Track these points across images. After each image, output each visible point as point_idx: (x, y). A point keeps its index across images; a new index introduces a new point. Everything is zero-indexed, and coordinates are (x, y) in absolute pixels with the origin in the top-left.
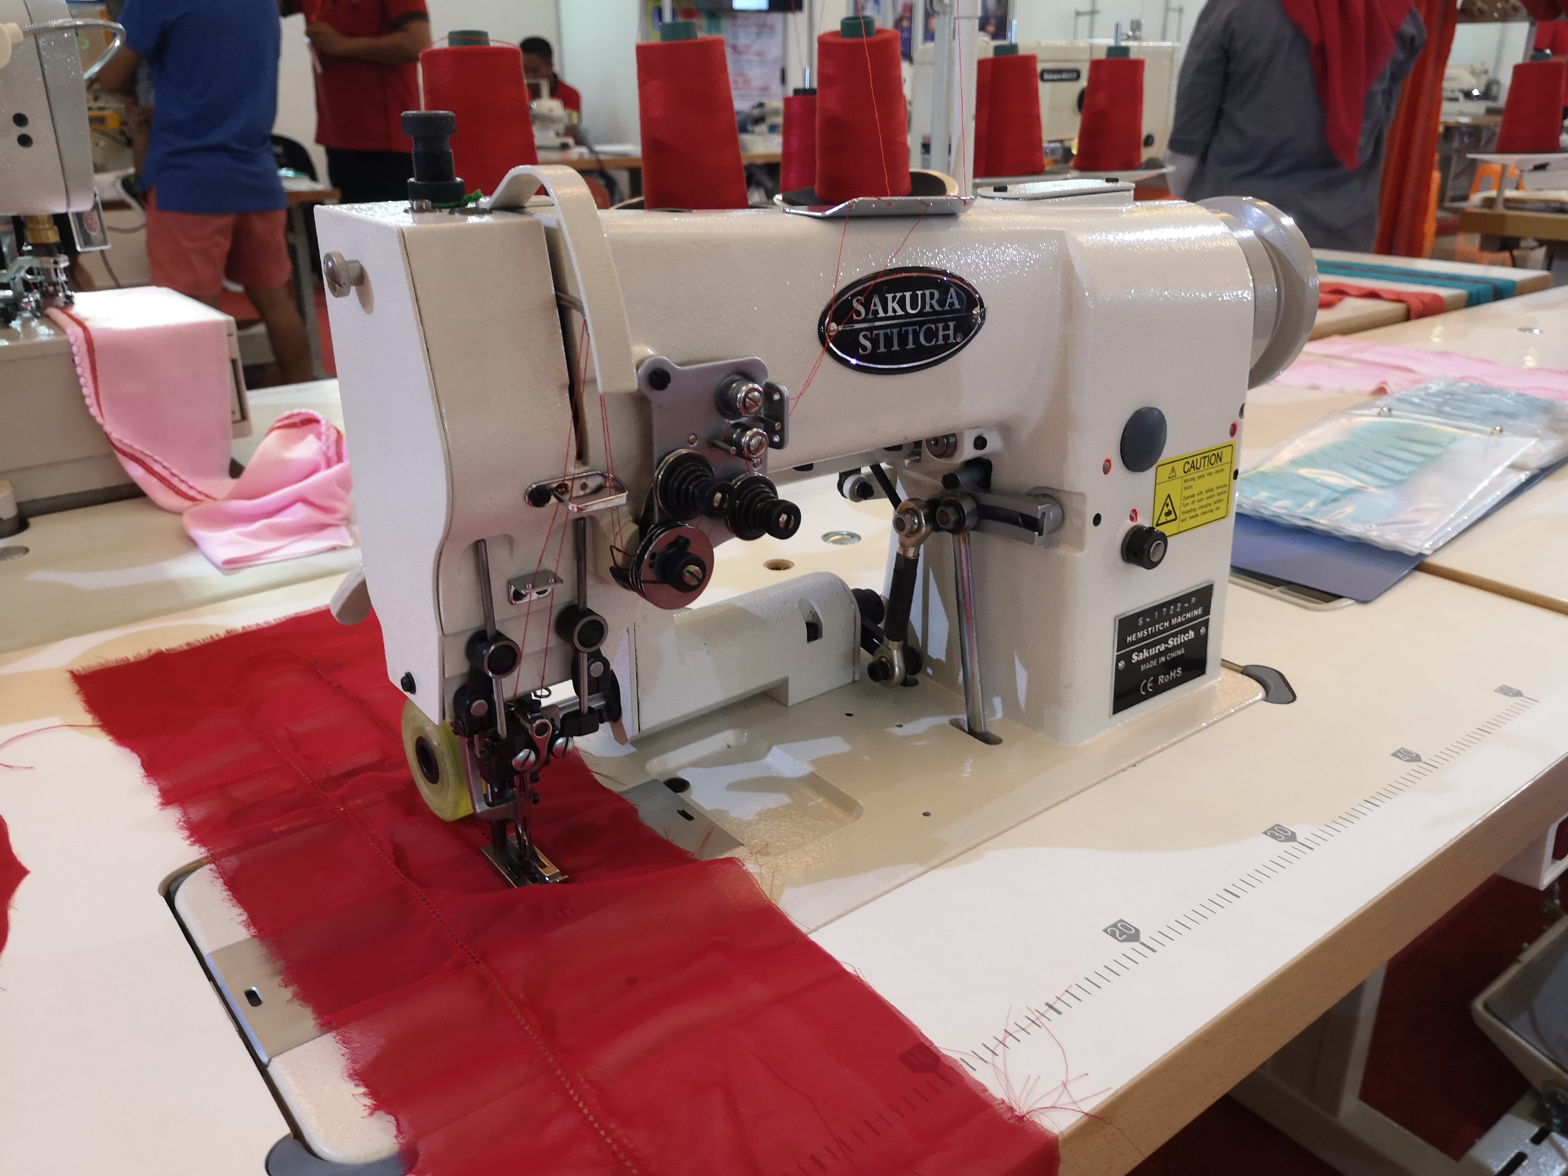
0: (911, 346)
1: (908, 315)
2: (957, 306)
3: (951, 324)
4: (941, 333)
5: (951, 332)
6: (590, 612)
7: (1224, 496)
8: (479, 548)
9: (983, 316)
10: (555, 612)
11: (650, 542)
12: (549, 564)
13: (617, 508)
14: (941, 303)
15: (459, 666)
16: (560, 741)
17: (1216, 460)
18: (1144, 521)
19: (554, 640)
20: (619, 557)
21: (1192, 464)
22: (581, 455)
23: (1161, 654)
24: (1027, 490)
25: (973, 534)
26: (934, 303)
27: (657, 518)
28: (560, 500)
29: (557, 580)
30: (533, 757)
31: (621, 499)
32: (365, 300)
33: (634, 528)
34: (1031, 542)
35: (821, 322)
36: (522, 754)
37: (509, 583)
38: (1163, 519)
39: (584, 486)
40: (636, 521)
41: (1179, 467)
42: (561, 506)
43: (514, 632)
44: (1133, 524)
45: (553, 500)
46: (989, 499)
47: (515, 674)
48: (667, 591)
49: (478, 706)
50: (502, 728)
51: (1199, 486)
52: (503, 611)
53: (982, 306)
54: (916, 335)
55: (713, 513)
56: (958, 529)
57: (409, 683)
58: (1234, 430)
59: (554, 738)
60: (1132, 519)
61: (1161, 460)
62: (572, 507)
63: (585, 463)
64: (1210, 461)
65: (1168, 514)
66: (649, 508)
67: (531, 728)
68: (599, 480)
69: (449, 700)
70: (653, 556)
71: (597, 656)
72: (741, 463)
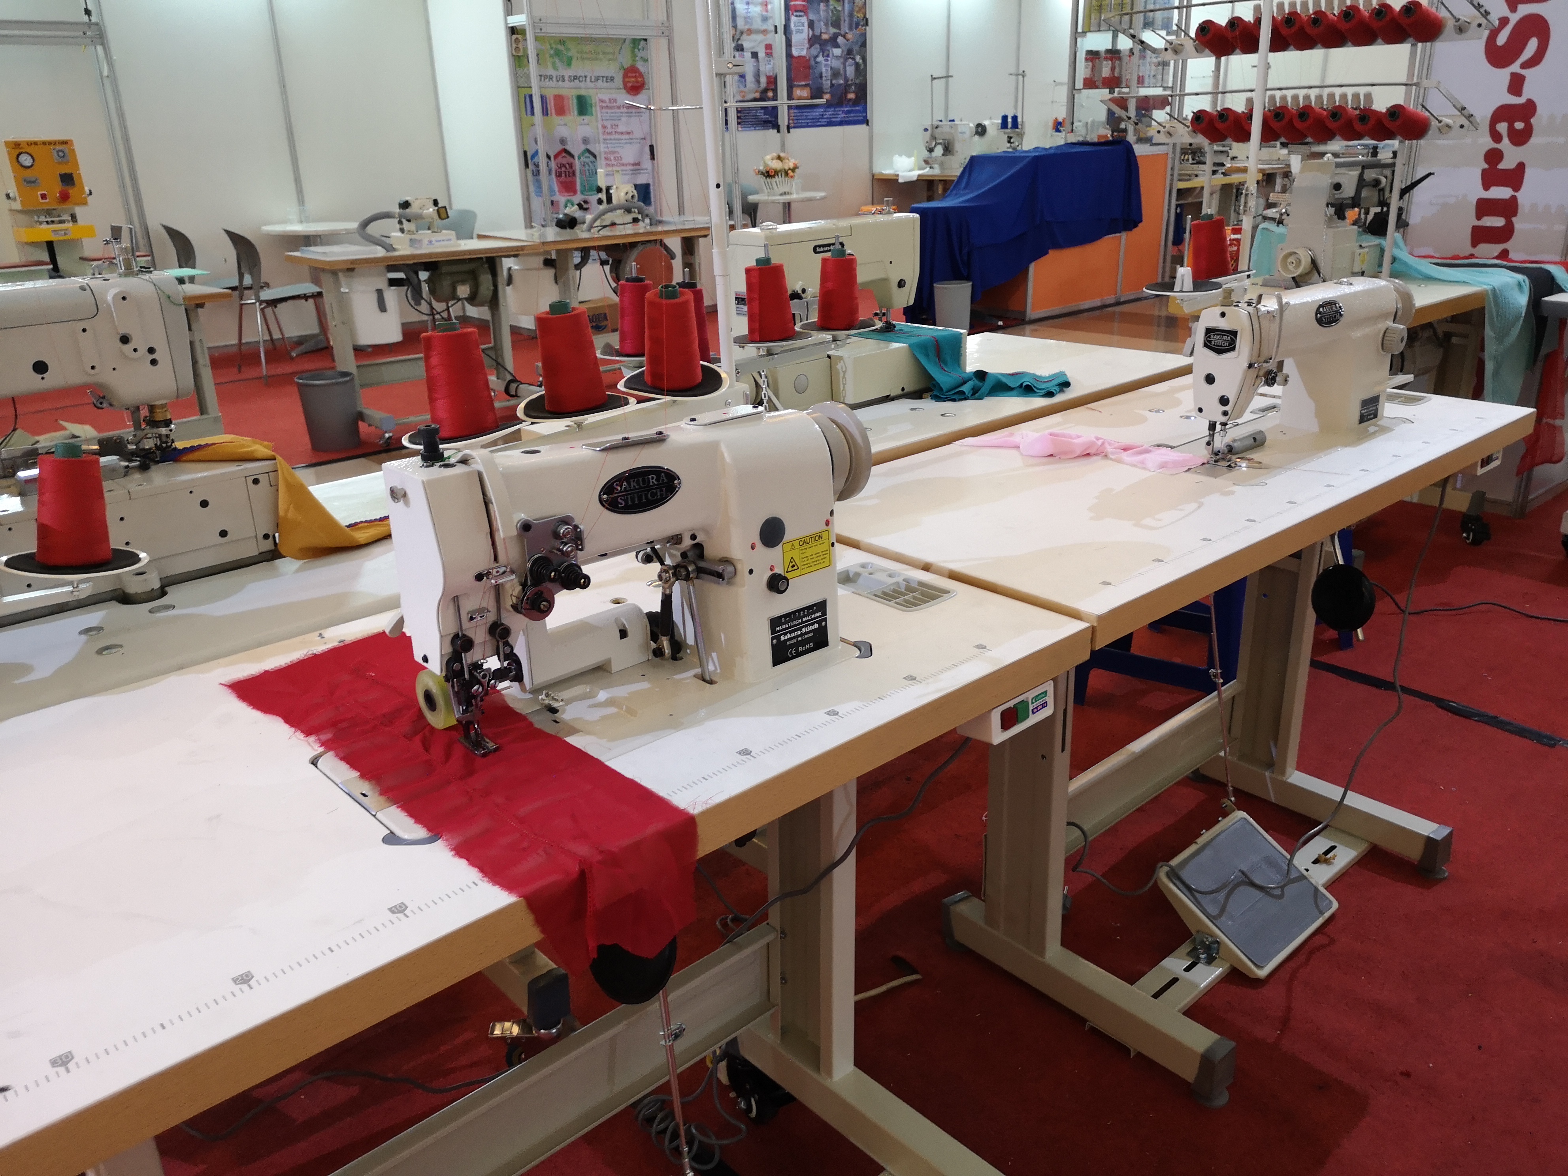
0: (644, 500)
1: (641, 488)
2: (666, 481)
3: (664, 489)
4: (659, 494)
5: (664, 492)
6: (503, 624)
7: (827, 556)
8: (456, 599)
9: (680, 484)
10: (488, 625)
11: (526, 593)
12: (484, 605)
13: (512, 580)
14: (657, 480)
15: (449, 649)
16: (493, 682)
17: (819, 539)
18: (779, 570)
19: (488, 637)
20: (514, 599)
21: (804, 542)
22: (496, 559)
23: (798, 636)
24: (718, 559)
25: (696, 581)
26: (654, 481)
27: (529, 583)
28: (488, 578)
29: (488, 611)
30: (481, 689)
31: (514, 577)
32: (407, 503)
33: (521, 587)
34: (719, 583)
35: (600, 495)
36: (475, 688)
37: (468, 613)
38: (790, 569)
39: (497, 572)
40: (521, 585)
41: (796, 543)
42: (488, 581)
43: (470, 634)
44: (772, 572)
45: (485, 578)
46: (702, 564)
47: (472, 651)
48: (535, 613)
49: (456, 666)
50: (467, 676)
51: (809, 552)
52: (466, 624)
53: (679, 479)
54: (646, 495)
55: (553, 580)
56: (687, 578)
57: (425, 659)
58: (827, 523)
59: (490, 681)
60: (771, 570)
61: (784, 540)
62: (493, 581)
63: (497, 563)
64: (815, 539)
65: (793, 566)
66: (526, 580)
67: (480, 676)
68: (504, 569)
69: (444, 664)
70: (527, 599)
71: (507, 644)
72: (566, 558)
